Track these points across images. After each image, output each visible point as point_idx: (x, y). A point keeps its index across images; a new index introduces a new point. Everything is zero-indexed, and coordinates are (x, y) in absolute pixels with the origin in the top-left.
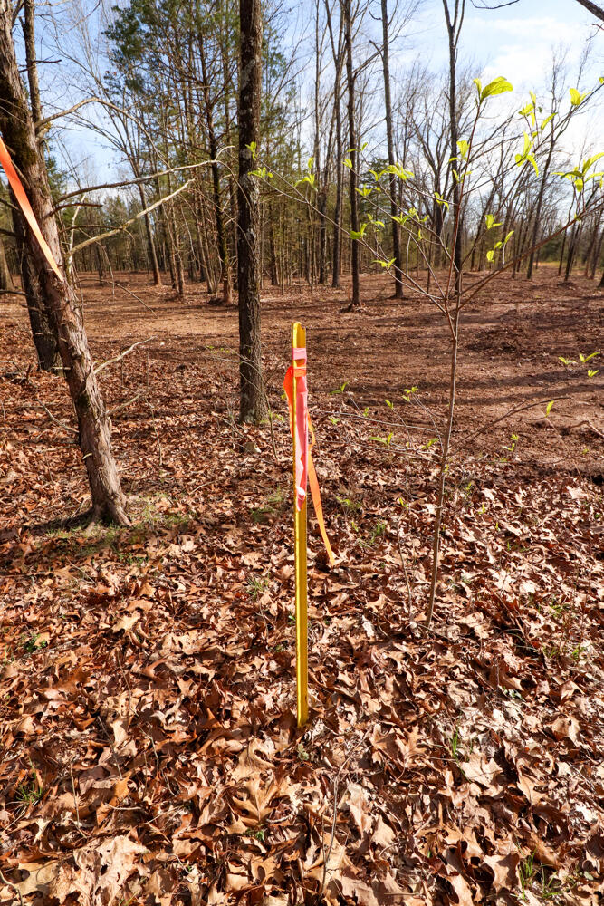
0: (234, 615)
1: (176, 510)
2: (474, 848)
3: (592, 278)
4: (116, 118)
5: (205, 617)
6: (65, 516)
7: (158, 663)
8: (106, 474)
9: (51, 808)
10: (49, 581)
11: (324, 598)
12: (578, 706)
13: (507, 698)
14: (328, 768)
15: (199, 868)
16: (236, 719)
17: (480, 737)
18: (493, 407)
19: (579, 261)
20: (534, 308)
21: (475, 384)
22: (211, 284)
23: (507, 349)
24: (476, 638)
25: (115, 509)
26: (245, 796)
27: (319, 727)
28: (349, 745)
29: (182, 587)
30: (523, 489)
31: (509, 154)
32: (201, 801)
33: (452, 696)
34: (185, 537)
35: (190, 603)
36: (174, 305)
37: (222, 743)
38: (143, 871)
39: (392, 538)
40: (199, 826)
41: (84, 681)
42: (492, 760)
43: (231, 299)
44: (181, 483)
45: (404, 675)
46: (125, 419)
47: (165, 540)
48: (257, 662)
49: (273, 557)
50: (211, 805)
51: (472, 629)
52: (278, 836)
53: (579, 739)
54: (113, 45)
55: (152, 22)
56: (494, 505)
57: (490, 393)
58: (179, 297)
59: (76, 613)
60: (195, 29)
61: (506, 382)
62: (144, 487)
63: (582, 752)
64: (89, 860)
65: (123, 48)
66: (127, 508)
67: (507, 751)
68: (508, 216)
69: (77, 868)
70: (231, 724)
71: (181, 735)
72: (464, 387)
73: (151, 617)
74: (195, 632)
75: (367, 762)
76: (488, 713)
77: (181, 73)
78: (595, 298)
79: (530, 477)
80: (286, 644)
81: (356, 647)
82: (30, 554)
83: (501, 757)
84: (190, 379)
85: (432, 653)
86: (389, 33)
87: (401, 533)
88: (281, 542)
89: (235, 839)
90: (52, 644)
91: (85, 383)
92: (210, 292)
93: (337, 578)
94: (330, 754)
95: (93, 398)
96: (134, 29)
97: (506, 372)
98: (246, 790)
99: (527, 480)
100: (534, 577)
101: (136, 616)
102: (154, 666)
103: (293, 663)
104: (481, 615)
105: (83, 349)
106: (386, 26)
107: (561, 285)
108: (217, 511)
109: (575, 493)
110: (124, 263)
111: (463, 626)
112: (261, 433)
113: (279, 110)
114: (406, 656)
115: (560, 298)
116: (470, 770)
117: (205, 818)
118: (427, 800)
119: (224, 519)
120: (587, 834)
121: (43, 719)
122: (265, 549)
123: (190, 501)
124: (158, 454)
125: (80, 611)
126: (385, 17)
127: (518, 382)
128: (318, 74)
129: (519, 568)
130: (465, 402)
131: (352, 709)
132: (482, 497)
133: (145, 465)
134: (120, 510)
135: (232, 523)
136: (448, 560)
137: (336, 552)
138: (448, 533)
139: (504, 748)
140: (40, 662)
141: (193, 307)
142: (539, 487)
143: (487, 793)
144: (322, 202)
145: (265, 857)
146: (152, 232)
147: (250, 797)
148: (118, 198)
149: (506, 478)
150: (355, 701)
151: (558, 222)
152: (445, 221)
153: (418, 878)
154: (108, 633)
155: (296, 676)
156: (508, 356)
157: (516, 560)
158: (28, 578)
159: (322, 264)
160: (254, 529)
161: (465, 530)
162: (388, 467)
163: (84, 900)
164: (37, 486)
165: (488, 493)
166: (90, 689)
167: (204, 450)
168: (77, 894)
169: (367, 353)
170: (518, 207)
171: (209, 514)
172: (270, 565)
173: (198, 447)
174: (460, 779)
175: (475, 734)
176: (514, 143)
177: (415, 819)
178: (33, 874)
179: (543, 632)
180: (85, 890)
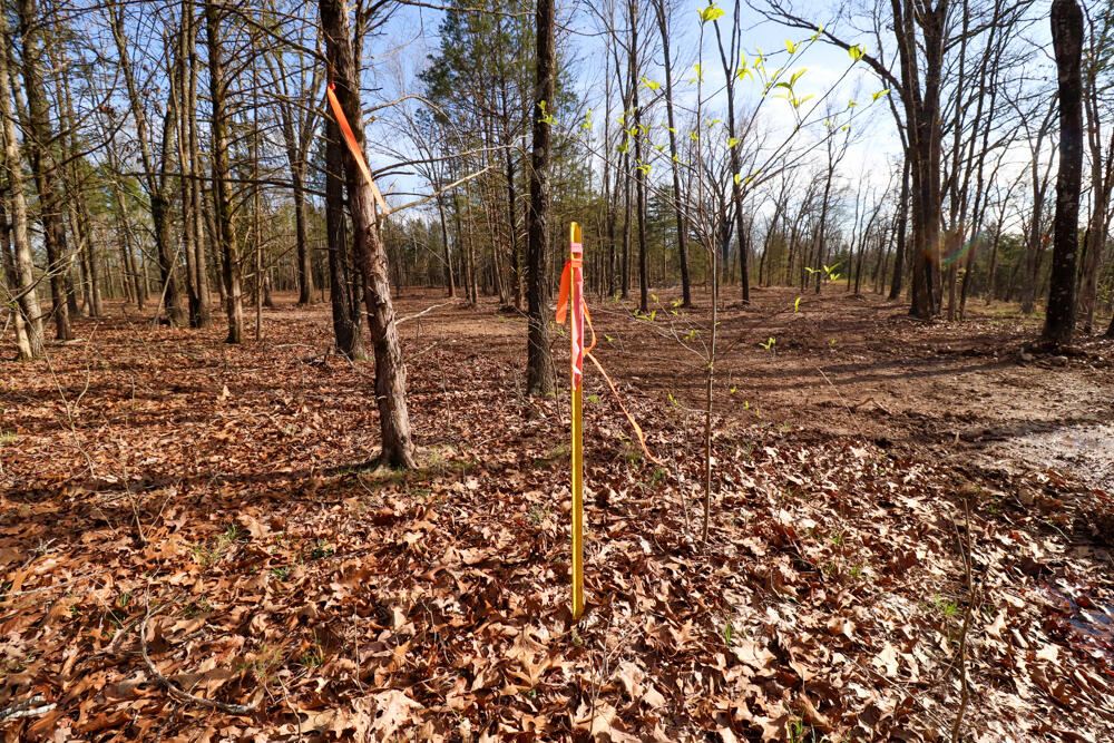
0: (514, 537)
1: (462, 458)
2: (743, 712)
3: (882, 293)
4: (423, 150)
5: (486, 537)
6: (356, 462)
7: (439, 569)
8: (398, 417)
9: (332, 668)
10: (337, 507)
11: (603, 526)
12: (855, 613)
13: (783, 601)
14: (602, 650)
15: (471, 722)
16: (513, 610)
17: (754, 629)
18: (780, 393)
19: (868, 279)
20: (823, 316)
21: (762, 373)
22: (504, 294)
23: (794, 346)
24: (753, 556)
25: (403, 453)
26: (519, 669)
27: (593, 619)
28: (622, 632)
29: (464, 514)
30: (805, 448)
31: (790, 181)
32: (476, 670)
33: (727, 598)
34: (469, 478)
35: (472, 525)
36: (467, 312)
37: (499, 626)
38: (417, 721)
39: (672, 482)
40: (473, 689)
41: (366, 579)
42: (766, 649)
43: (523, 307)
44: (467, 439)
45: (679, 581)
46: (417, 393)
47: (450, 479)
48: (535, 569)
49: (554, 495)
50: (485, 674)
51: (749, 548)
52: (549, 696)
53: (854, 635)
54: (425, 85)
55: (461, 68)
56: (776, 461)
57: (777, 381)
58: (472, 306)
59: (362, 530)
60: (499, 74)
61: (791, 373)
62: (431, 442)
63: (858, 646)
64: (365, 705)
65: (434, 88)
66: (414, 455)
67: (780, 641)
68: (793, 236)
69: (354, 711)
70: (508, 614)
71: (458, 621)
72: (751, 376)
73: (434, 534)
74: (475, 549)
75: (641, 646)
76: (763, 611)
77: (484, 110)
78: (884, 308)
79: (813, 439)
80: (564, 557)
81: (632, 560)
82: (320, 488)
83: (774, 646)
84: (480, 365)
85: (708, 565)
86: (672, 78)
87: (682, 478)
88: (563, 484)
89: (508, 699)
90: (339, 553)
91: (385, 329)
92: (502, 301)
93: (616, 511)
94: (603, 639)
95: (391, 344)
96: (444, 74)
97: (793, 365)
98: (521, 664)
99: (810, 443)
100: (814, 517)
101: (420, 535)
102: (434, 571)
103: (570, 572)
104: (759, 539)
105: (387, 298)
106: (668, 71)
107: (850, 297)
108: (501, 460)
109: (858, 453)
110: (421, 279)
111: (740, 547)
112: (546, 403)
113: (573, 140)
114: (683, 567)
115: (849, 308)
116: (744, 653)
117: (478, 684)
118: (699, 676)
119: (507, 465)
120: (860, 708)
121: (326, 607)
122: (547, 489)
123: (475, 452)
124: (447, 418)
125: (366, 529)
126: (668, 63)
127: (805, 373)
128: (608, 113)
129: (799, 510)
130: (752, 388)
131: (626, 604)
132: (764, 454)
133: (433, 425)
134: (408, 454)
135: (516, 468)
136: (728, 500)
137: (617, 492)
138: (728, 479)
139: (777, 637)
140: (326, 567)
141: (485, 313)
142: (822, 448)
143: (759, 674)
144: (612, 221)
145: (536, 715)
146: (450, 251)
147: (524, 669)
148: (419, 220)
149: (789, 441)
150: (632, 600)
151: (843, 242)
152: (731, 241)
153: (687, 734)
154: (393, 546)
155: (572, 582)
156: (796, 352)
157: (797, 504)
158: (319, 505)
159: (612, 277)
160: (535, 473)
161: (745, 478)
162: (671, 429)
163: (359, 736)
164: (329, 439)
165: (769, 451)
166: (373, 587)
167: (491, 415)
168: (352, 730)
169: (654, 349)
170: (801, 227)
171: (494, 462)
172: (551, 501)
173: (485, 413)
174: (733, 661)
175: (749, 626)
176: (795, 171)
177: (686, 691)
178: (311, 718)
179: (821, 555)
180: (361, 730)
